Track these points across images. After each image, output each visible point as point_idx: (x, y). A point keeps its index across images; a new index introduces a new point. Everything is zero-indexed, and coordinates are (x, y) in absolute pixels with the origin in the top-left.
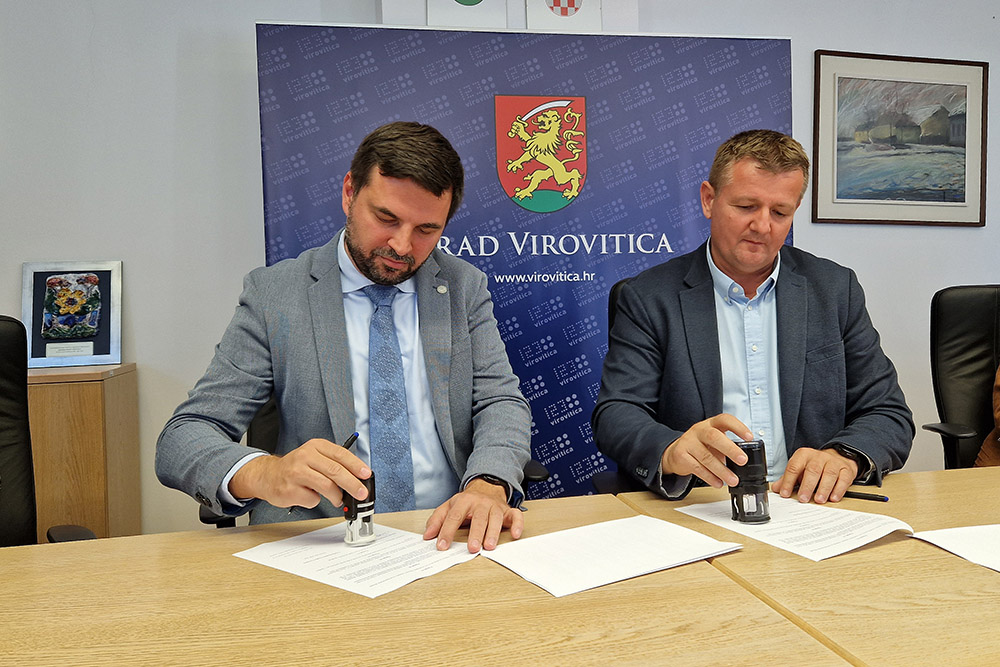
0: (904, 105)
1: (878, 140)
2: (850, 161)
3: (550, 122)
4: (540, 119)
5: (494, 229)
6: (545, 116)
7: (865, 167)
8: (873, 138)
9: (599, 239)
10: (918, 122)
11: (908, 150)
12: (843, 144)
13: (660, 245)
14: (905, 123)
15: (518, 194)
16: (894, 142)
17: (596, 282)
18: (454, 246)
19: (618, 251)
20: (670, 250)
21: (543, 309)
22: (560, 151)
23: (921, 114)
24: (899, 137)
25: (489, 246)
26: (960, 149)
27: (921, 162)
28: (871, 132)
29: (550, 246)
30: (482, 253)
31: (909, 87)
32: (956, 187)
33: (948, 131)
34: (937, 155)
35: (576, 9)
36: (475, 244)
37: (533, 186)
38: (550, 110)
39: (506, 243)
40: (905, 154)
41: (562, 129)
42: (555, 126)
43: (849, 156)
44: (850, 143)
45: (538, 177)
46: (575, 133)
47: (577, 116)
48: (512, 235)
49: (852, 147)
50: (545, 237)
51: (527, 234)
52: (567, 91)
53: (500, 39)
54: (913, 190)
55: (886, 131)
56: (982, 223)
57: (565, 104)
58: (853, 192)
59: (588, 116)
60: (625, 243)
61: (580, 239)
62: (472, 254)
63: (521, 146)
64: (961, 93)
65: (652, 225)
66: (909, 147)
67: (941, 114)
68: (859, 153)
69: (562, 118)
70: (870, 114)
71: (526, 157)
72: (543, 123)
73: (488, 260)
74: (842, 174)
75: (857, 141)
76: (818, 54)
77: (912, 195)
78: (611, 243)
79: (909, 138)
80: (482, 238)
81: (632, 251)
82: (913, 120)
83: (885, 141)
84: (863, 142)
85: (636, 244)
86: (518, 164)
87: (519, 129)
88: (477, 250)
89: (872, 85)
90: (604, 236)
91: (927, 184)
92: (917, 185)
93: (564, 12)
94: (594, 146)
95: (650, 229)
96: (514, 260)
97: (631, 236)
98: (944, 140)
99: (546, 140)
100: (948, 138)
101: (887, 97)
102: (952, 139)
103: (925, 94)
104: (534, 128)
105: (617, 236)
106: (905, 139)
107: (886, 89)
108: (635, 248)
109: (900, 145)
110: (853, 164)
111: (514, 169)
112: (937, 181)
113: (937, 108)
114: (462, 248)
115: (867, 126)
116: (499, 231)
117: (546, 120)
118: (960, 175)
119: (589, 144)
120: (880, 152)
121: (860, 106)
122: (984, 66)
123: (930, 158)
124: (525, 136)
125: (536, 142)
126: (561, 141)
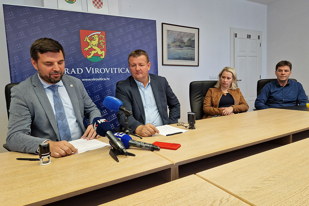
0: (182, 38)
1: (176, 46)
2: (170, 51)
3: (96, 38)
4: (93, 37)
5: (81, 66)
6: (94, 36)
7: (174, 52)
9: (110, 69)
11: (183, 48)
12: (169, 46)
13: (126, 71)
14: (182, 42)
15: (87, 57)
16: (180, 46)
17: (110, 80)
18: (70, 71)
19: (115, 72)
20: (129, 72)
21: (96, 88)
22: (99, 46)
23: (186, 40)
24: (181, 45)
25: (80, 71)
26: (194, 48)
27: (185, 51)
28: (175, 44)
29: (97, 71)
30: (78, 73)
31: (183, 33)
32: (193, 57)
33: (191, 44)
35: (101, 7)
36: (76, 70)
37: (92, 55)
38: (96, 35)
39: (85, 70)
41: (99, 40)
42: (97, 39)
43: (170, 49)
44: (170, 46)
45: (93, 53)
46: (103, 41)
47: (103, 36)
48: (87, 68)
49: (171, 47)
50: (96, 69)
51: (91, 68)
52: (100, 30)
53: (80, 14)
54: (184, 58)
55: (178, 44)
56: (198, 66)
57: (100, 33)
58: (171, 58)
59: (106, 36)
60: (117, 70)
61: (105, 69)
62: (75, 73)
63: (88, 44)
64: (193, 35)
65: (124, 66)
67: (189, 40)
68: (172, 49)
69: (99, 37)
70: (175, 39)
71: (89, 47)
72: (94, 38)
73: (80, 75)
74: (169, 54)
75: (172, 46)
76: (163, 24)
78: (114, 70)
80: (78, 69)
81: (119, 72)
82: (184, 41)
83: (178, 46)
85: (120, 70)
86: (87, 49)
87: (87, 39)
88: (76, 72)
89: (175, 32)
90: (112, 69)
91: (187, 56)
92: (185, 57)
93: (98, 8)
94: (108, 45)
95: (124, 67)
96: (88, 75)
97: (119, 69)
98: (190, 46)
99: (95, 42)
100: (191, 46)
101: (178, 35)
102: (192, 46)
103: (186, 35)
104: (92, 39)
105: (115, 69)
106: (182, 45)
107: (178, 33)
109: (181, 47)
110: (171, 51)
111: (86, 50)
112: (189, 56)
113: (189, 38)
114: (72, 72)
115: (174, 42)
116: (83, 67)
118: (194, 54)
119: (107, 44)
120: (177, 49)
121: (172, 37)
122: (198, 29)
123: (188, 50)
124: (89, 41)
125: (92, 43)
126: (99, 43)
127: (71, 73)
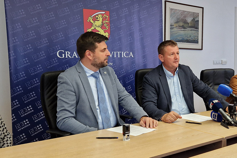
0: (185, 17)
1: (179, 26)
2: (173, 32)
3: (99, 18)
4: (97, 17)
6: (98, 16)
7: (176, 33)
8: (178, 26)
9: (114, 53)
10: (189, 22)
13: (130, 55)
14: (185, 22)
16: (183, 27)
17: (113, 65)
18: (71, 55)
19: (119, 57)
20: (133, 57)
22: (102, 27)
23: (189, 20)
24: (184, 26)
26: (197, 29)
27: (189, 33)
28: (178, 24)
31: (186, 12)
32: (196, 40)
33: (195, 25)
34: (193, 31)
38: (100, 14)
40: (185, 30)
41: (103, 20)
42: (101, 19)
43: (173, 30)
44: (173, 27)
46: (107, 22)
47: (107, 17)
49: (173, 28)
52: (104, 9)
55: (181, 24)
56: (202, 49)
57: (104, 13)
59: (110, 17)
60: (121, 54)
62: (77, 57)
64: (198, 15)
66: (186, 29)
67: (193, 20)
68: (175, 29)
69: (103, 17)
70: (178, 19)
71: (93, 28)
72: (97, 18)
74: (171, 35)
75: (175, 26)
76: (166, 1)
77: (187, 41)
78: (117, 54)
79: (187, 26)
81: (123, 57)
82: (187, 21)
83: (181, 27)
84: (176, 27)
85: (124, 54)
86: (90, 30)
87: (91, 19)
89: (178, 11)
90: (115, 52)
92: (189, 39)
94: (112, 26)
95: (127, 50)
97: (122, 52)
98: (194, 27)
99: (99, 23)
101: (182, 15)
102: (196, 27)
103: (190, 14)
104: (95, 19)
105: (119, 52)
107: (181, 12)
108: (124, 56)
109: (184, 28)
110: (174, 32)
112: (193, 38)
113: (192, 18)
114: (74, 55)
115: (177, 22)
117: (98, 17)
118: (197, 36)
119: (111, 25)
120: (180, 30)
121: (176, 17)
122: (203, 8)
123: (191, 32)
124: (92, 22)
125: (96, 24)
126: (103, 24)
127: (73, 57)
